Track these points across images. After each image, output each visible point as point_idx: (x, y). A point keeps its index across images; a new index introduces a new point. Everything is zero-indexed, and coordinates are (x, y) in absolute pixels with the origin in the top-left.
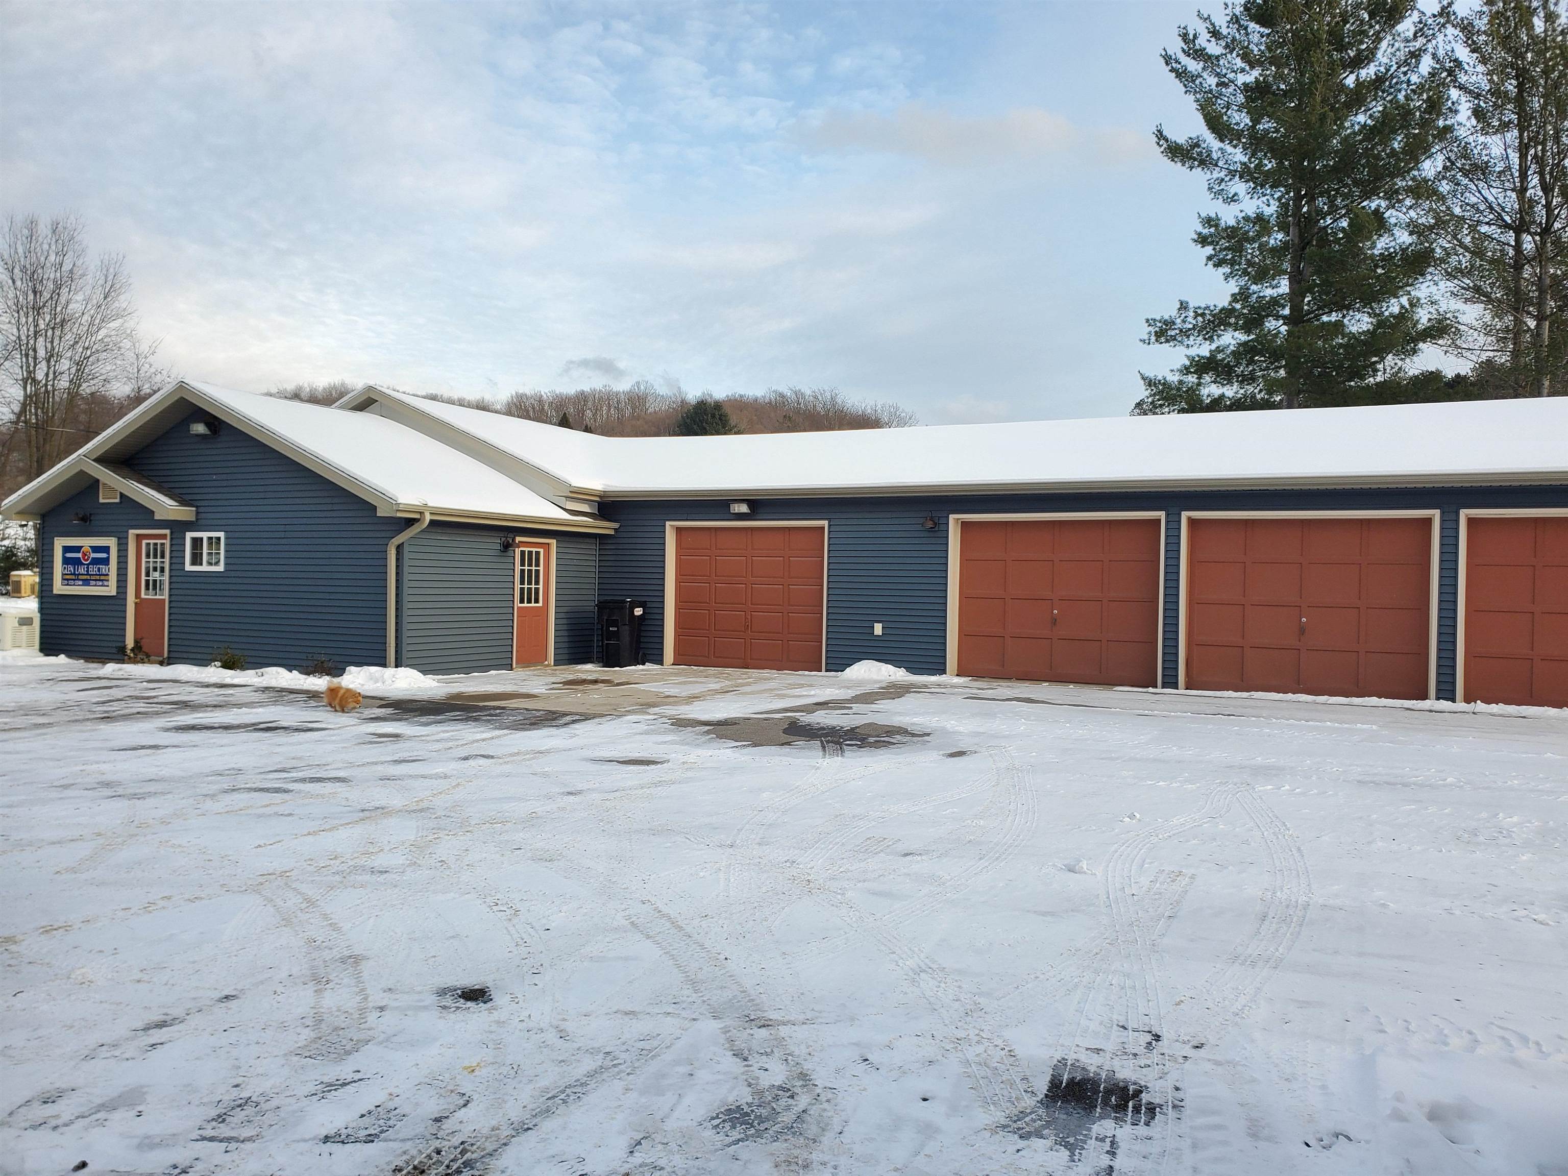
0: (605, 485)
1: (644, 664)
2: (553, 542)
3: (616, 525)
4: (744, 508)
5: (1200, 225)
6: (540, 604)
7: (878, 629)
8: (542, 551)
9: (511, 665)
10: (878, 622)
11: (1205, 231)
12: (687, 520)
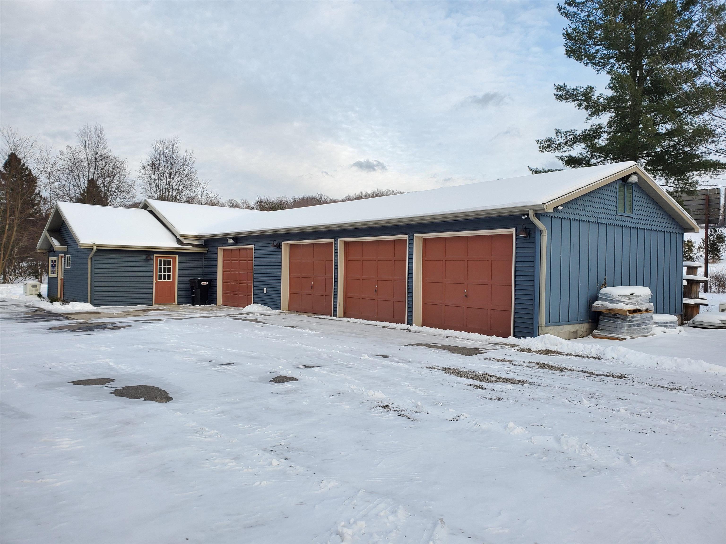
0: (199, 233)
1: (210, 305)
2: (177, 256)
3: (207, 249)
4: (231, 241)
5: (555, 90)
6: (171, 280)
7: (265, 291)
8: (171, 260)
9: (152, 303)
10: (265, 287)
11: (560, 93)
12: (222, 246)
